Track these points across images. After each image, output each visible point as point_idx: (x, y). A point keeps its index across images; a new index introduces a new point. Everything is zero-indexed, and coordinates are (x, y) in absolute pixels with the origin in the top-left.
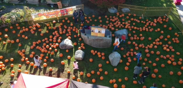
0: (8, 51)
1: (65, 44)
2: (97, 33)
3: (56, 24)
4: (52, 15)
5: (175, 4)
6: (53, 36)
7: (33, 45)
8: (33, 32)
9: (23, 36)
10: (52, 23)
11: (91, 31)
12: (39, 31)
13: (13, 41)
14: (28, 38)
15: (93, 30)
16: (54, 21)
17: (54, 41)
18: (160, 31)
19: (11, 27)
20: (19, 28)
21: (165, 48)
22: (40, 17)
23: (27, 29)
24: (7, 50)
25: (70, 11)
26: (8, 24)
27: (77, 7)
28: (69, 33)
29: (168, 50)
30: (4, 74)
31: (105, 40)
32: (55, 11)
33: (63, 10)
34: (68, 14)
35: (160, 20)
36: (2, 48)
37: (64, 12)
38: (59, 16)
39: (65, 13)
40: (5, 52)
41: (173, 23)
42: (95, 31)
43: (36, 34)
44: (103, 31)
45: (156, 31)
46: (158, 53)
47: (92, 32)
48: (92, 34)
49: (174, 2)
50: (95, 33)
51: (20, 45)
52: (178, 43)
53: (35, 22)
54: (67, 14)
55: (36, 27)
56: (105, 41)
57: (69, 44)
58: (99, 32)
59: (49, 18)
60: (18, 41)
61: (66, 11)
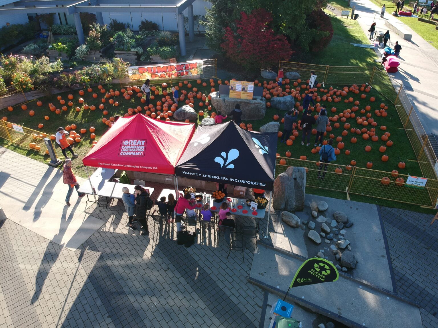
0: (84, 120)
1: (184, 110)
2: (240, 93)
3: (168, 89)
4: (161, 73)
5: (387, 72)
6: (163, 103)
7: (129, 112)
8: (127, 97)
9: (111, 101)
10: (161, 87)
11: (230, 87)
12: (138, 96)
13: (93, 107)
14: (119, 104)
15: (232, 86)
16: (165, 84)
17: (164, 108)
18: (354, 101)
19: (90, 90)
20: (102, 91)
21: (360, 120)
22: (141, 75)
23: (117, 93)
24: (82, 119)
25: (193, 70)
26: (84, 86)
27: (205, 63)
28: (190, 99)
29: (366, 123)
30: (78, 147)
31: (254, 104)
32: (167, 65)
33: (180, 66)
34: (189, 73)
35: (355, 88)
36: (74, 116)
37: (183, 69)
38: (173, 77)
39: (184, 71)
40: (80, 121)
41: (380, 94)
42: (237, 88)
43: (133, 100)
44: (250, 87)
45: (346, 101)
46: (347, 125)
47: (230, 91)
48: (232, 94)
49: (385, 69)
50: (237, 92)
51: (105, 112)
52: (384, 117)
53: (132, 84)
54: (187, 73)
55: (133, 90)
56: (254, 106)
57: (190, 111)
58: (243, 89)
59: (157, 78)
60: (103, 108)
61: (185, 68)
